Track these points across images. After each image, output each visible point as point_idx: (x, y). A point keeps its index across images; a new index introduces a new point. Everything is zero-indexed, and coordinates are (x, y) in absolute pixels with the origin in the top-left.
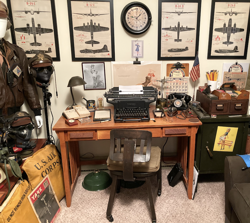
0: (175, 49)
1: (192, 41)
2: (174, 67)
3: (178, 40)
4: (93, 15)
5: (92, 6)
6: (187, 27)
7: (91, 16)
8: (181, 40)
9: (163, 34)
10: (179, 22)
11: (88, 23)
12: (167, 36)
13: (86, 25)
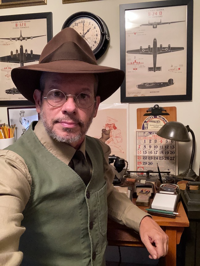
0: (149, 84)
1: (179, 69)
2: (149, 113)
3: (155, 68)
4: (24, 39)
5: (23, 27)
6: (169, 47)
7: (21, 40)
8: (159, 69)
9: (130, 59)
10: (155, 39)
11: (17, 51)
12: (135, 63)
13: (14, 53)
